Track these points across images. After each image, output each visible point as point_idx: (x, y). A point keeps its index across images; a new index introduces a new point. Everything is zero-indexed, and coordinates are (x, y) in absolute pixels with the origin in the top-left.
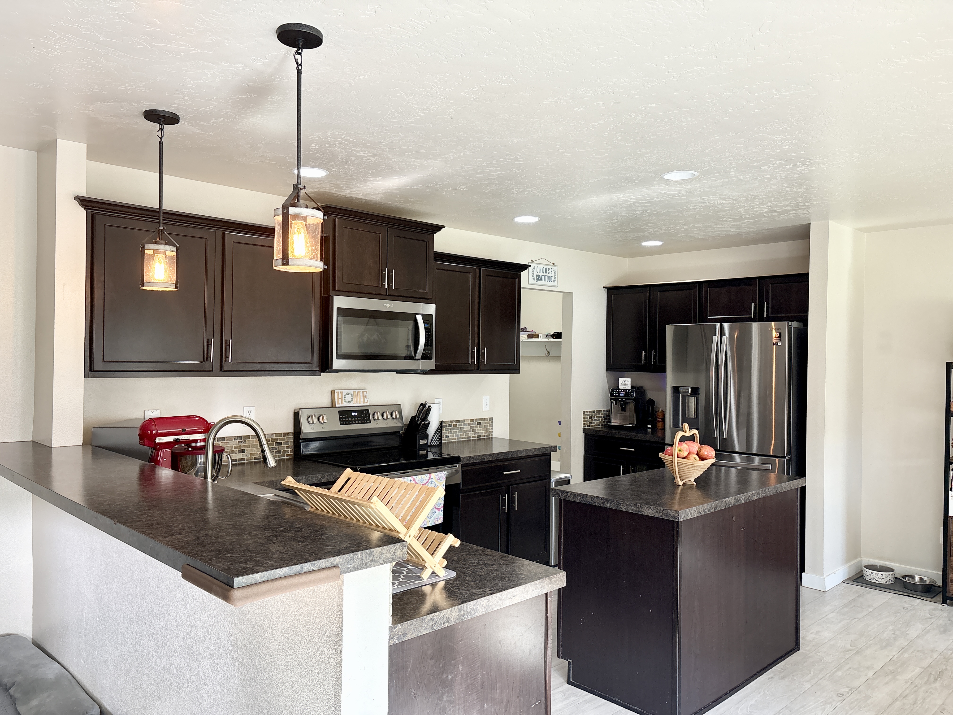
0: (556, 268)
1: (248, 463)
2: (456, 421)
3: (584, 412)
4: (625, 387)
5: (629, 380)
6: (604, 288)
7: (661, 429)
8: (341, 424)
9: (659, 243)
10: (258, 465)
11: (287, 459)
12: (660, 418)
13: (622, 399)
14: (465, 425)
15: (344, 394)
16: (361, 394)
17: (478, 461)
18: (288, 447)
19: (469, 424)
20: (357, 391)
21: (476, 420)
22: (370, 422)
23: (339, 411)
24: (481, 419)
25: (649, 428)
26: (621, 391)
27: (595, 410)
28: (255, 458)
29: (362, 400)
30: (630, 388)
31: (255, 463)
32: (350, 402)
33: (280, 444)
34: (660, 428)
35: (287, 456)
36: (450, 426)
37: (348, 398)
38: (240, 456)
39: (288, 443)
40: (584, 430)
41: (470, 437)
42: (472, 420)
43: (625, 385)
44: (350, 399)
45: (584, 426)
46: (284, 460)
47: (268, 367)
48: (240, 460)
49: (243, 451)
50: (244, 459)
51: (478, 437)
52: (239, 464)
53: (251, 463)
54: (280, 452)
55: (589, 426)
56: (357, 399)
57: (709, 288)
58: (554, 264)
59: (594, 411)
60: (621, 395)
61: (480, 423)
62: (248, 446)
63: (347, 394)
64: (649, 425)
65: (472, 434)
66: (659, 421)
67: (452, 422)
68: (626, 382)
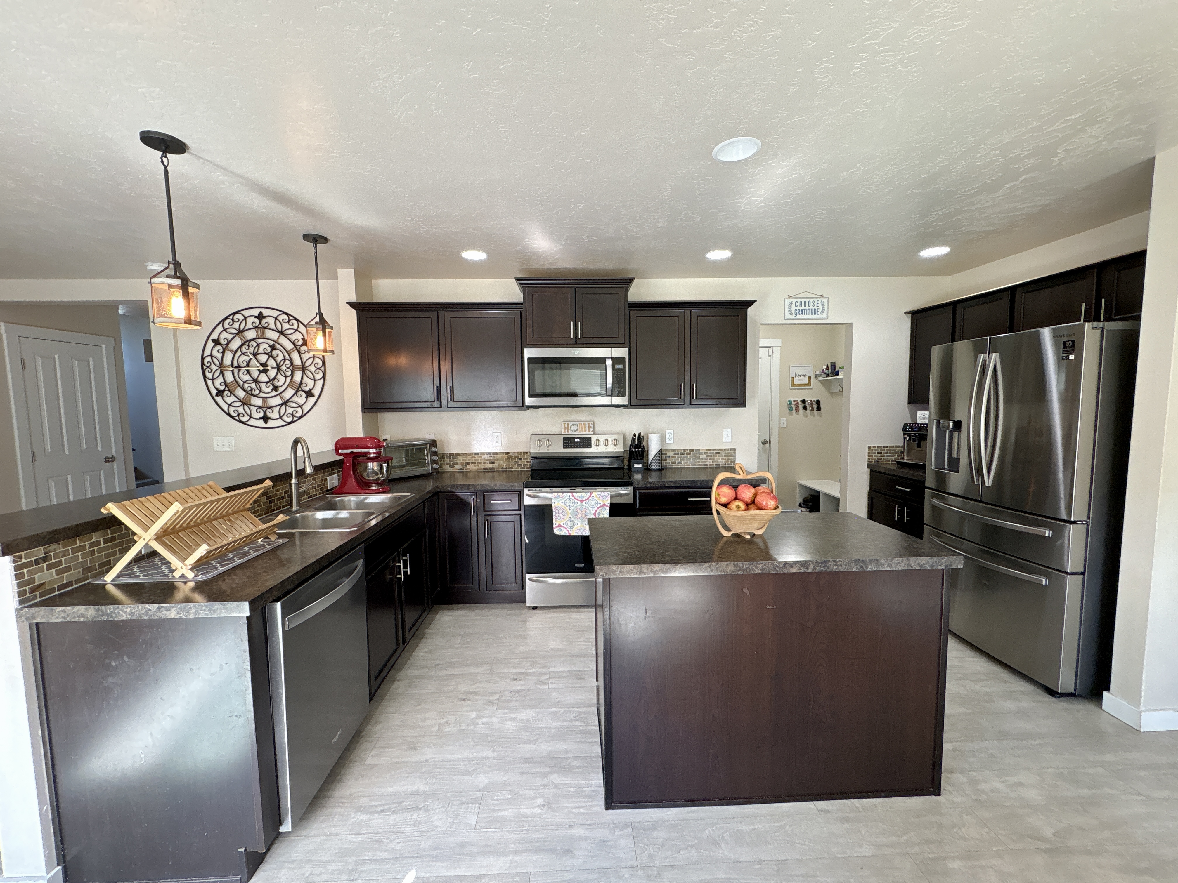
0: (825, 300)
1: (497, 471)
2: (690, 450)
3: (869, 447)
4: (923, 421)
5: (928, 413)
6: (905, 313)
8: (564, 447)
10: (505, 473)
11: (527, 471)
14: (700, 453)
15: (570, 425)
16: (587, 425)
17: (657, 486)
18: (527, 462)
19: (705, 453)
20: (582, 423)
21: (714, 450)
22: (591, 447)
23: (564, 438)
24: (720, 450)
26: (917, 426)
27: (888, 445)
28: (502, 468)
29: (587, 429)
31: (502, 471)
32: (575, 431)
33: (521, 459)
35: (527, 468)
36: (683, 454)
37: (574, 428)
38: (490, 466)
39: (527, 459)
40: (869, 466)
41: (707, 465)
42: (710, 450)
43: (922, 419)
44: (576, 429)
45: (869, 462)
46: (524, 471)
47: (481, 404)
48: (491, 469)
49: (493, 463)
50: (494, 468)
51: (716, 465)
52: (490, 472)
53: (499, 471)
54: (521, 465)
55: (878, 462)
56: (582, 429)
58: (822, 296)
59: (885, 447)
61: (719, 453)
62: (497, 460)
63: (573, 425)
65: (709, 462)
67: (684, 450)
68: (925, 416)
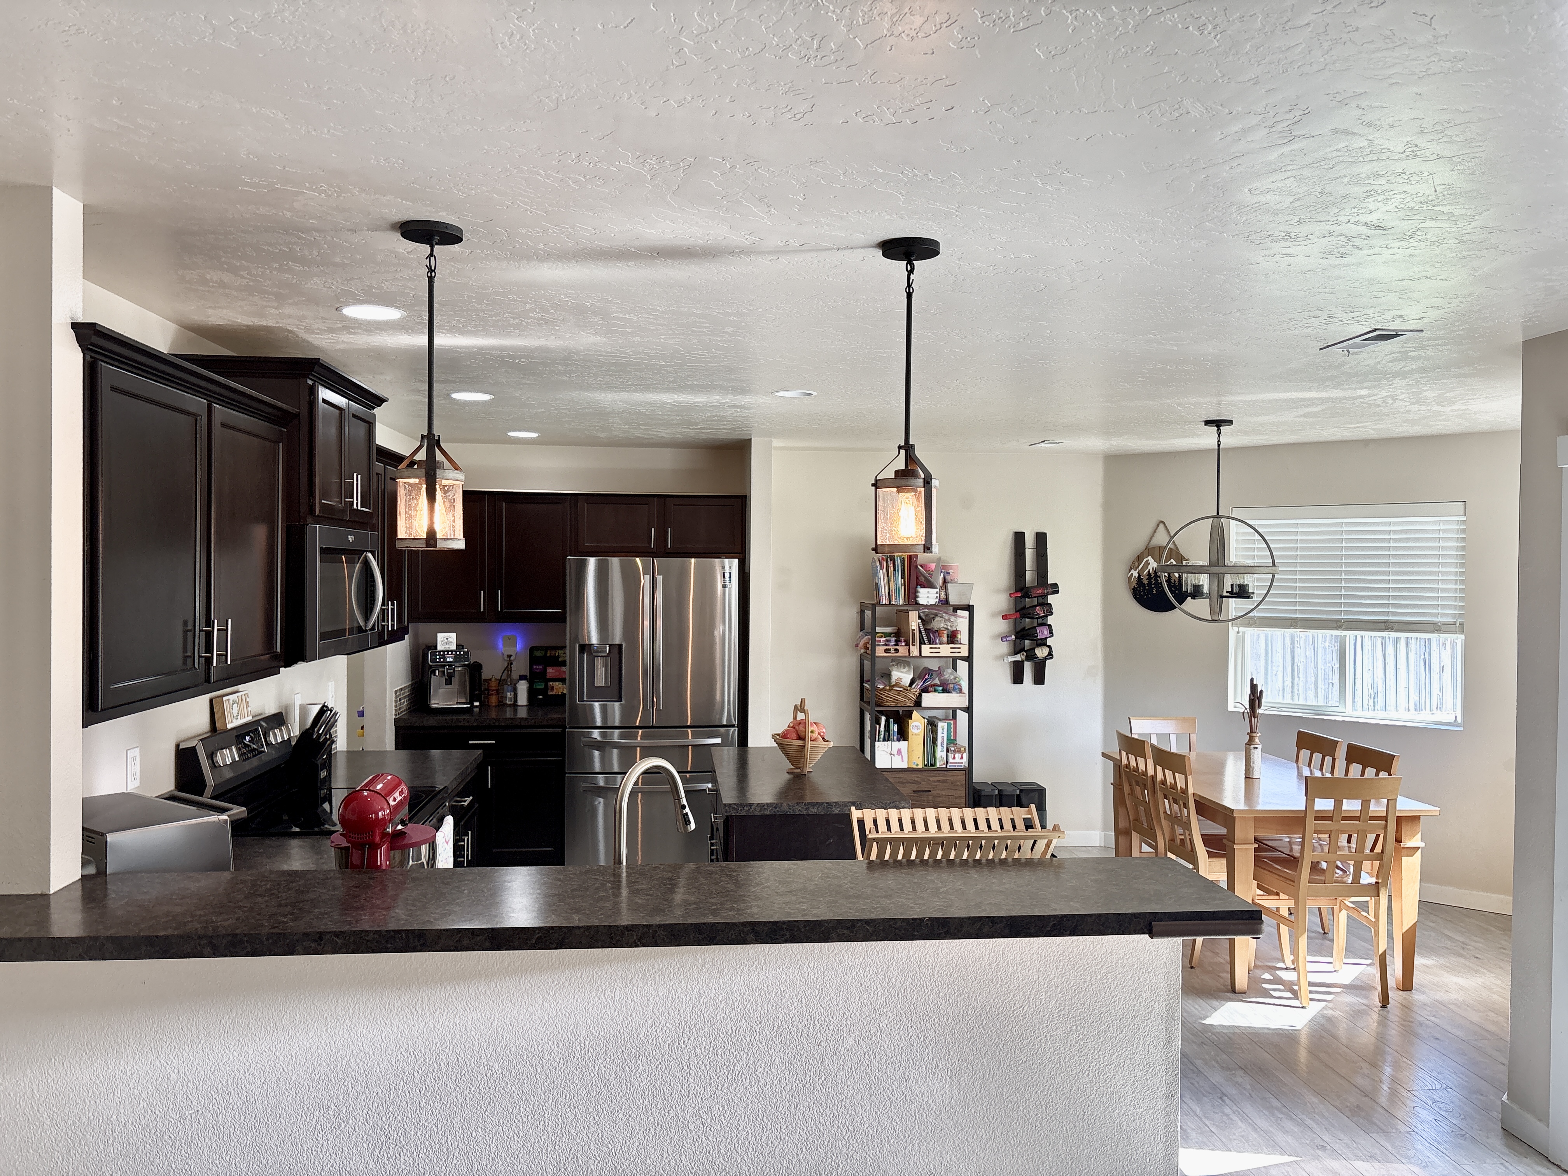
3: (396, 692)
4: (447, 646)
5: (454, 635)
7: (495, 706)
9: (534, 435)
12: (493, 690)
13: (449, 666)
20: (239, 695)
25: (477, 706)
26: (448, 654)
27: (403, 686)
30: (454, 647)
34: (494, 704)
40: (395, 721)
43: (447, 643)
45: (396, 715)
55: (399, 713)
57: (586, 505)
59: (402, 689)
60: (448, 660)
64: (476, 701)
66: (492, 694)
68: (449, 639)
